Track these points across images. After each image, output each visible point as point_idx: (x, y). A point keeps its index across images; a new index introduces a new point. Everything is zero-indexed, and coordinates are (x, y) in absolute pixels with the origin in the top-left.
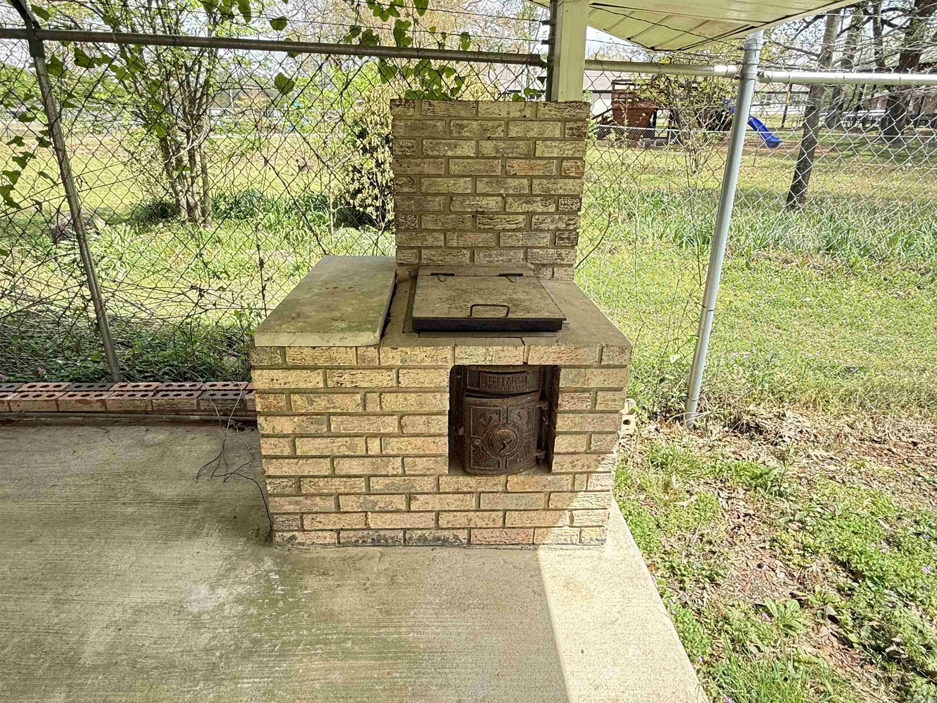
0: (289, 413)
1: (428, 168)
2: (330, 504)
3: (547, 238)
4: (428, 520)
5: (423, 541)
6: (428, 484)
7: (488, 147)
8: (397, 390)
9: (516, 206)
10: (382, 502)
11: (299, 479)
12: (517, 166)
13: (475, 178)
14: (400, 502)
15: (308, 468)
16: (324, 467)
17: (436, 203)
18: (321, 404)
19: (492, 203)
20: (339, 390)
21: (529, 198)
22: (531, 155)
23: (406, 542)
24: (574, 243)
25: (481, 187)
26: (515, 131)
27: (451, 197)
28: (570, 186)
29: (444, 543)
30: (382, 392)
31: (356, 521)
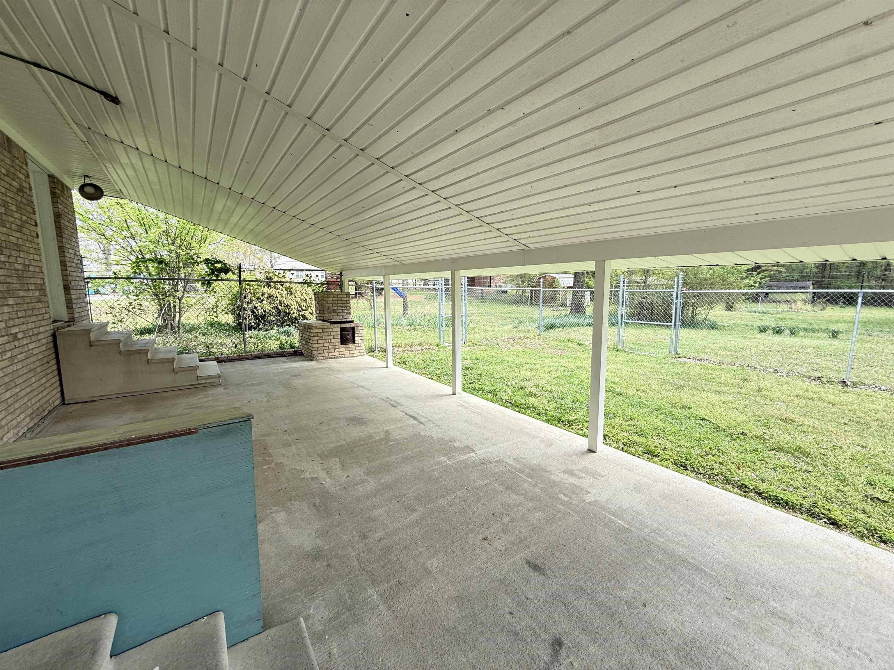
0: (317, 336)
1: (324, 303)
2: (323, 352)
3: (346, 314)
4: (338, 353)
5: (337, 357)
6: (337, 347)
7: (334, 299)
8: (333, 331)
9: (340, 308)
10: (331, 351)
11: (318, 348)
12: (340, 302)
13: (333, 304)
14: (333, 350)
15: (320, 345)
16: (322, 345)
17: (326, 308)
18: (322, 334)
19: (336, 308)
20: (325, 332)
21: (342, 307)
22: (342, 300)
23: (334, 358)
24: (350, 314)
25: (334, 305)
26: (339, 296)
27: (329, 307)
28: (349, 305)
29: (341, 357)
30: (331, 332)
31: (327, 354)
